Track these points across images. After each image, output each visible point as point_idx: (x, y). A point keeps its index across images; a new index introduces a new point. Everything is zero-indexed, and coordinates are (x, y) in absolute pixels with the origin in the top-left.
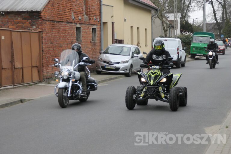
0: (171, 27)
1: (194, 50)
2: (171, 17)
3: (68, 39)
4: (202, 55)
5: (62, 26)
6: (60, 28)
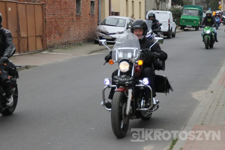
1: (184, 22)
3: (69, 11)
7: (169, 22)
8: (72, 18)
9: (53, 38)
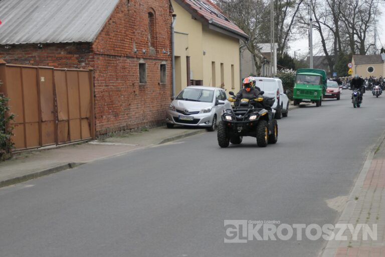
0: (265, 62)
1: (299, 94)
2: (266, 48)
3: (129, 80)
4: (310, 100)
5: (120, 63)
6: (118, 65)
7: (277, 95)
8: (134, 90)
9: (105, 121)
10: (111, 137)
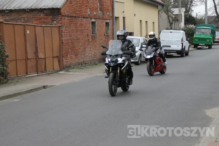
0: (176, 20)
1: (197, 41)
2: (176, 11)
3: (85, 33)
4: (204, 45)
5: (79, 21)
6: (77, 23)
7: (182, 41)
8: (88, 39)
9: (69, 58)
10: (73, 69)
